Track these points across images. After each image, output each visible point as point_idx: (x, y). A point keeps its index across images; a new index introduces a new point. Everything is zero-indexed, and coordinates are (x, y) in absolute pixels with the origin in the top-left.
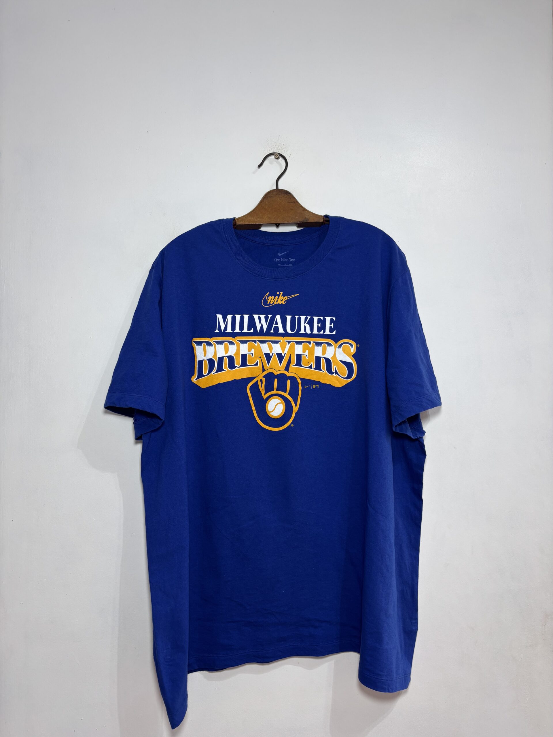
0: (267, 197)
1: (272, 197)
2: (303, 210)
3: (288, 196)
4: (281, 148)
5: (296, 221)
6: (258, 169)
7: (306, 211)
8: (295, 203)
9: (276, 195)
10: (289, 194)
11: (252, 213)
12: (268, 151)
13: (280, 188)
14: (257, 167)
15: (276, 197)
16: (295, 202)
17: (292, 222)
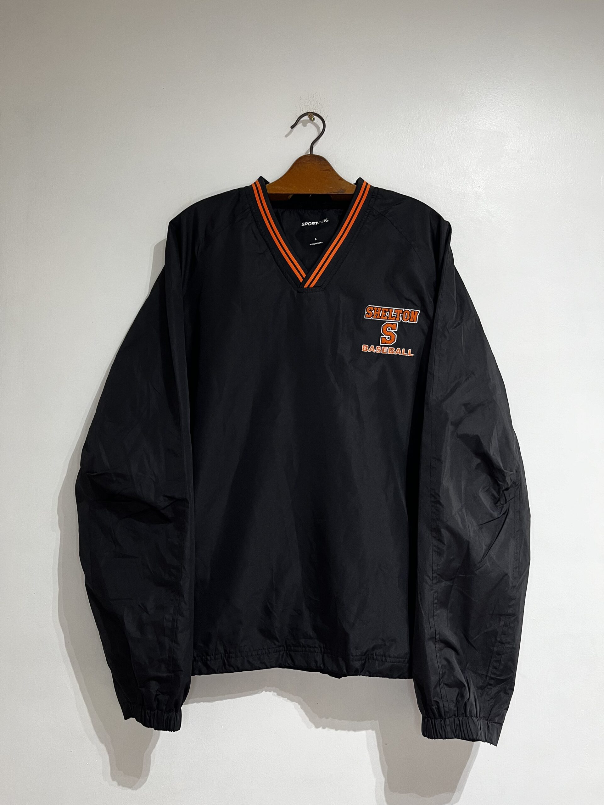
0: (299, 163)
1: (303, 163)
2: (339, 180)
3: (323, 162)
4: (316, 109)
7: (343, 181)
8: (330, 171)
10: (323, 161)
11: (280, 181)
12: (301, 112)
13: (314, 153)
16: (331, 169)
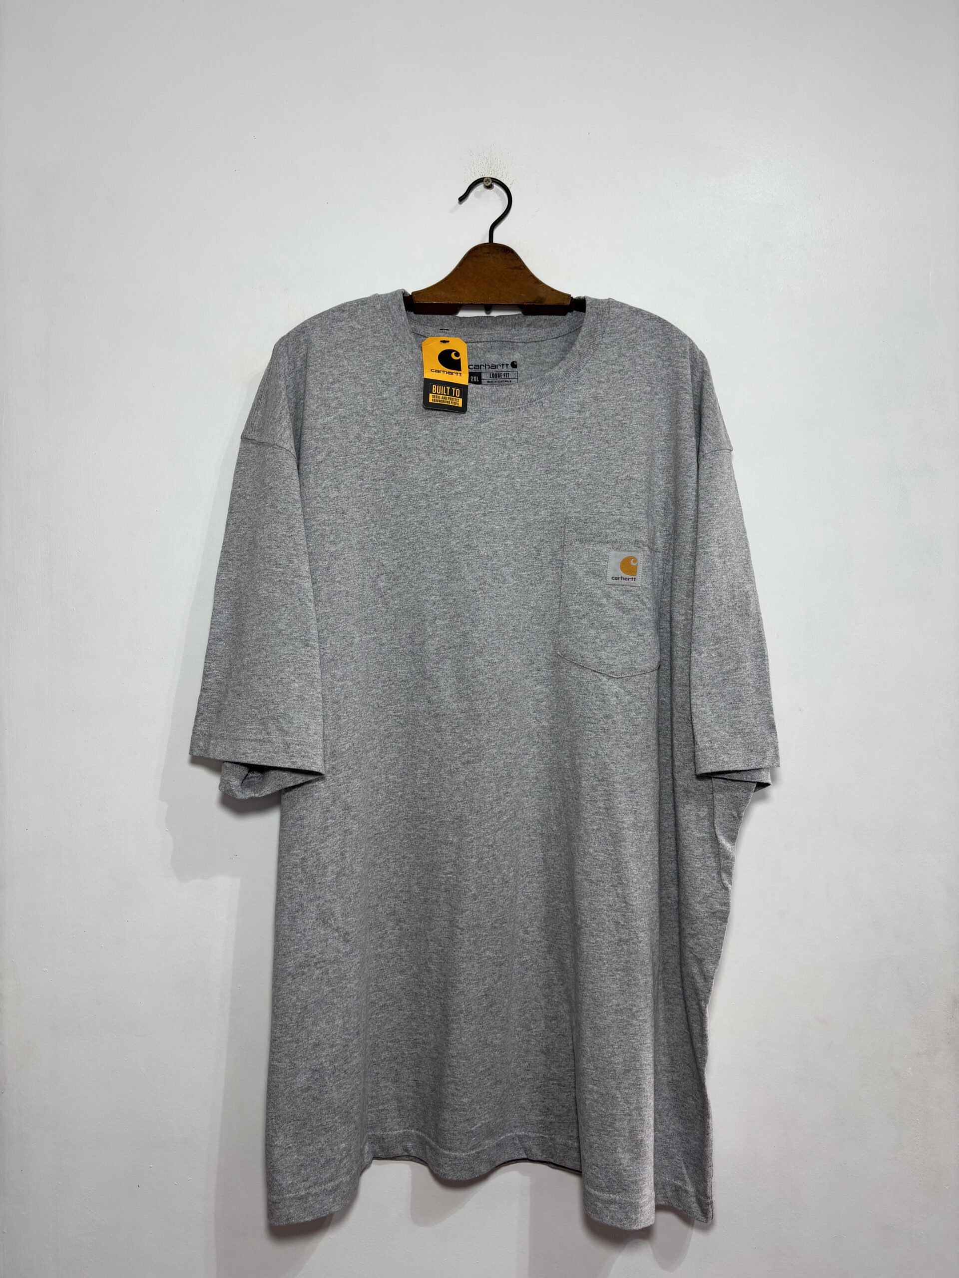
0: (471, 258)
1: (480, 256)
2: (535, 282)
3: (510, 255)
4: (497, 169)
5: (520, 302)
6: (459, 205)
7: (540, 285)
8: (521, 269)
9: (488, 253)
10: (510, 253)
11: (444, 284)
12: (475, 176)
13: (495, 241)
14: (457, 201)
15: (487, 256)
16: (521, 266)
17: (514, 303)
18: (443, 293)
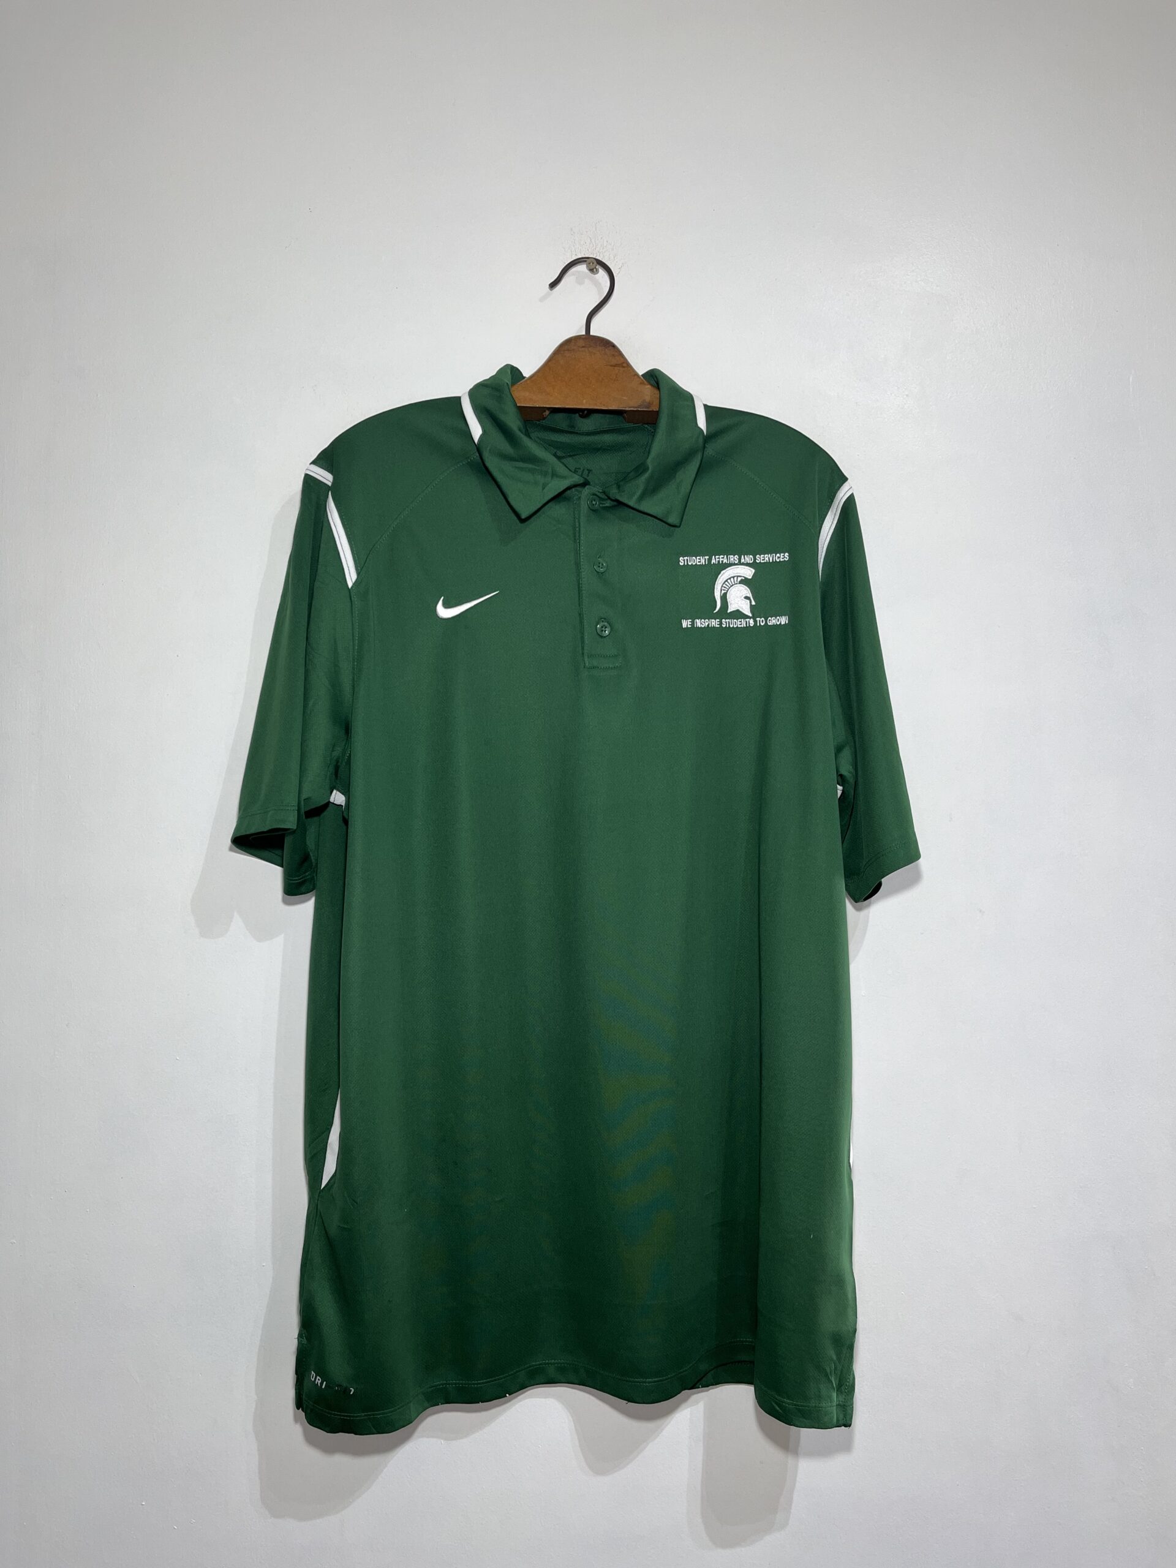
5: (621, 406)
6: (550, 292)
9: (583, 347)
14: (550, 285)
15: (583, 351)
17: (614, 407)
18: (527, 394)
